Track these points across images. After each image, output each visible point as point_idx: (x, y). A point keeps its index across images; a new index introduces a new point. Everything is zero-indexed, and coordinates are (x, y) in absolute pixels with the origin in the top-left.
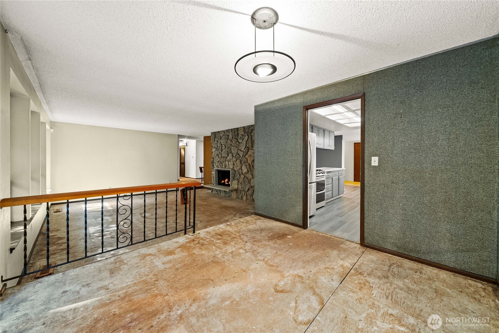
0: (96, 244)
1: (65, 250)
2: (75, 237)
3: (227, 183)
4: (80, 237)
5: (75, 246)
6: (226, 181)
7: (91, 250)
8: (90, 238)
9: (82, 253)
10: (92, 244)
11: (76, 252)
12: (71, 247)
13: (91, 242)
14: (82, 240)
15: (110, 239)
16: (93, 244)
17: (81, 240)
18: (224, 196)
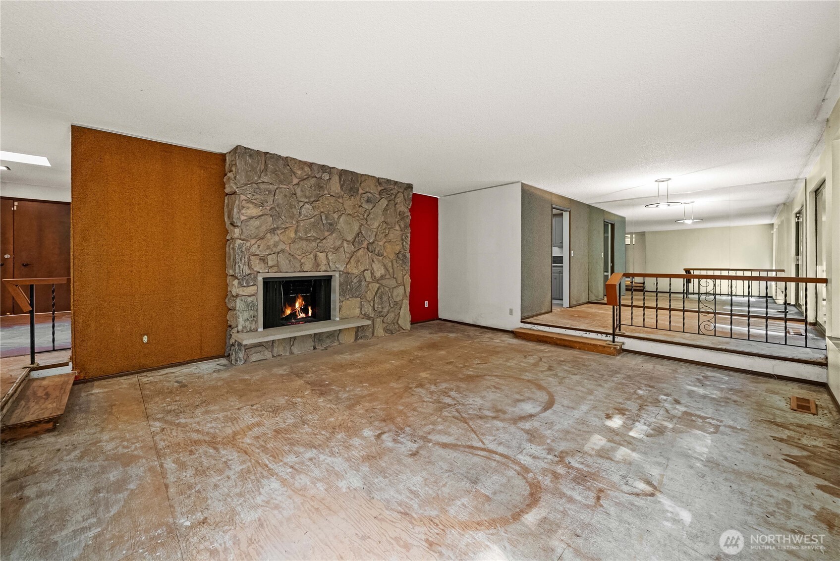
0: (715, 405)
1: (780, 424)
2: (756, 445)
4: (742, 437)
5: (757, 421)
7: (728, 401)
8: (719, 423)
9: (745, 405)
10: (722, 409)
11: (755, 409)
12: (765, 423)
13: (722, 413)
14: (739, 428)
15: (682, 401)
16: (719, 408)
17: (742, 430)
18: (315, 351)
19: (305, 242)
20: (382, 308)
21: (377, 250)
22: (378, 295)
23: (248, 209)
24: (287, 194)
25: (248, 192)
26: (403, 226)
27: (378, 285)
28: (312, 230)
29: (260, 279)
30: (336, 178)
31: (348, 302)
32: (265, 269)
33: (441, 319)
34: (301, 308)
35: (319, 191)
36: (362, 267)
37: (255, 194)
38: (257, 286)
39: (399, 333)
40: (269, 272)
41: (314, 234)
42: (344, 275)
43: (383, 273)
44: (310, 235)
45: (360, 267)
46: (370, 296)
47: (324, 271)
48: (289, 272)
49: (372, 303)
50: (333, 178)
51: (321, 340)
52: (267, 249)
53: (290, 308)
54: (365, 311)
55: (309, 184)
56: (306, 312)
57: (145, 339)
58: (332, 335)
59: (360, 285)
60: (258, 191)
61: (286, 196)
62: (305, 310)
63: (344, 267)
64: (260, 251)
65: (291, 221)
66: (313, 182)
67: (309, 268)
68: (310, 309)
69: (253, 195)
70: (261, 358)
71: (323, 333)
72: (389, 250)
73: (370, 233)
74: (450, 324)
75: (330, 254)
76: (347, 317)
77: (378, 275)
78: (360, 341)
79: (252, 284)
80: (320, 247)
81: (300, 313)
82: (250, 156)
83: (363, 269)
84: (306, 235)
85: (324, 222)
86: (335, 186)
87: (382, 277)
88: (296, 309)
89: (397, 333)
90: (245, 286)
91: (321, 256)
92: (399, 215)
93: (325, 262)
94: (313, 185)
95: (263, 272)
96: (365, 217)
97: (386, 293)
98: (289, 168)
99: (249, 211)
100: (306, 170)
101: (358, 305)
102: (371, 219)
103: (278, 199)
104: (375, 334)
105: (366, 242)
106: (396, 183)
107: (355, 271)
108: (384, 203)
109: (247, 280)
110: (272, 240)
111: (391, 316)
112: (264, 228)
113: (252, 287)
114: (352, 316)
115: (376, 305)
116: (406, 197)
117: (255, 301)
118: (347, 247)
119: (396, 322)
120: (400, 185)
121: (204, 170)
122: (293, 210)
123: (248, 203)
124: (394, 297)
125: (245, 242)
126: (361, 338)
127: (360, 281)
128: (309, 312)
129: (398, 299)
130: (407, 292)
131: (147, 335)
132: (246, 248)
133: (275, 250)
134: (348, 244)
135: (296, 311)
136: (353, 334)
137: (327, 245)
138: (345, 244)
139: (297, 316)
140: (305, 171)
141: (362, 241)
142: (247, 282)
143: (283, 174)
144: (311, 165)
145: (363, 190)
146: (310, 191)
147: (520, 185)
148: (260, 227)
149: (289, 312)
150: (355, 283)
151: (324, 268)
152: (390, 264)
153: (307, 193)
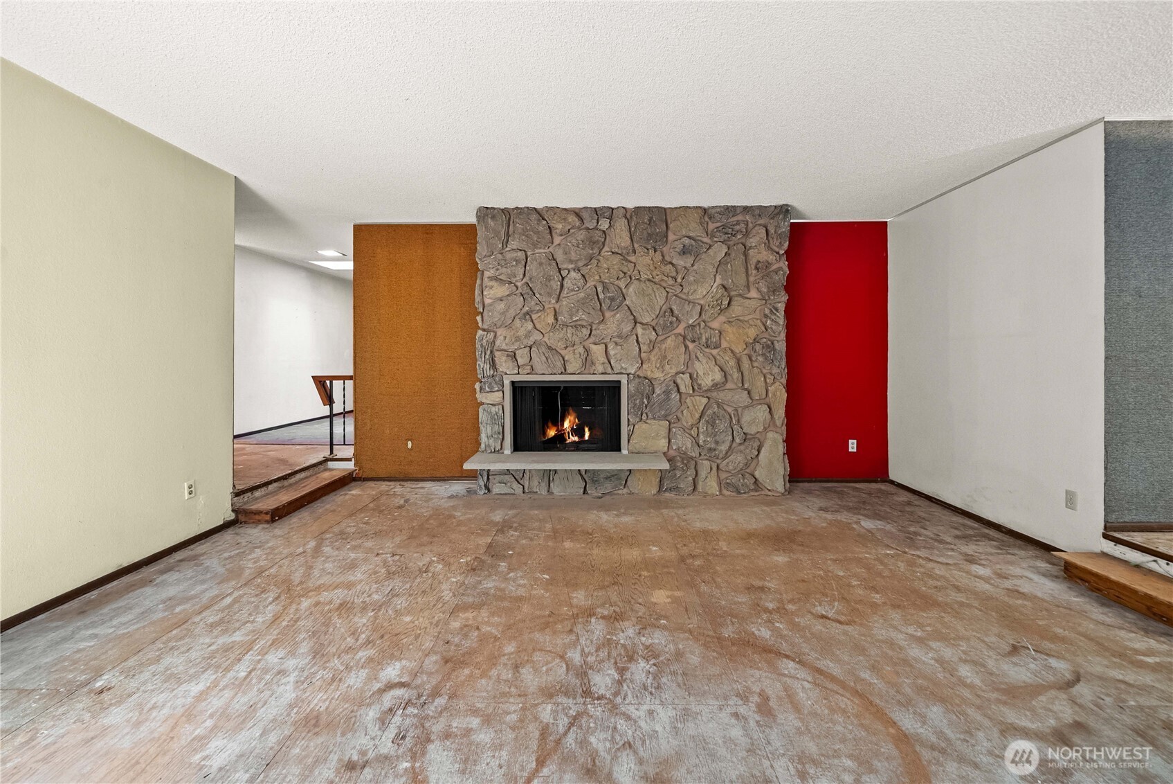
3: (576, 439)
6: (567, 424)
18: (586, 496)
19: (570, 330)
20: (717, 443)
21: (704, 338)
22: (706, 418)
23: (491, 288)
24: (544, 261)
25: (491, 266)
26: (765, 290)
27: (705, 401)
28: (580, 311)
29: (507, 383)
30: (621, 224)
31: (644, 426)
32: (513, 369)
33: (892, 482)
34: (572, 429)
35: (592, 249)
36: (671, 368)
37: (499, 267)
38: (503, 392)
39: (756, 494)
40: (519, 374)
41: (583, 316)
42: (637, 380)
43: (718, 380)
44: (577, 318)
45: (667, 367)
46: (688, 418)
47: (602, 374)
48: (545, 374)
49: (694, 432)
50: (617, 225)
51: (596, 481)
52: (516, 341)
53: (555, 429)
54: (678, 444)
55: (574, 241)
56: (581, 435)
57: (410, 444)
58: (613, 476)
59: (668, 398)
60: (503, 263)
61: (541, 264)
62: (578, 431)
63: (635, 367)
64: (506, 344)
65: (549, 299)
66: (582, 237)
67: (576, 369)
68: (586, 430)
69: (497, 270)
70: (507, 492)
71: (599, 470)
72: (732, 336)
73: (687, 308)
74: (904, 497)
75: (611, 346)
76: (641, 450)
77: (706, 382)
78: (667, 494)
79: (497, 389)
80: (594, 336)
81: (571, 436)
82: (493, 217)
83: (674, 371)
84: (571, 318)
85: (601, 296)
86: (620, 236)
87: (716, 386)
88: (564, 430)
89: (752, 493)
90: (488, 392)
91: (598, 350)
92: (757, 268)
93: (603, 359)
94: (581, 242)
95: (510, 374)
96: (679, 280)
97: (724, 417)
98: (544, 222)
99: (492, 292)
100: (570, 220)
101: (664, 432)
102: (690, 284)
103: (531, 270)
104: (700, 487)
105: (683, 325)
106: (746, 209)
107: (658, 374)
108: (720, 251)
109: (491, 384)
110: (522, 329)
111: (737, 459)
112: (512, 313)
113: (496, 393)
114: (653, 449)
115: (701, 436)
116: (773, 231)
117: (501, 412)
118: (643, 334)
119: (746, 470)
120: (757, 212)
121: (464, 247)
122: (552, 282)
123: (491, 280)
124: (744, 425)
125: (486, 333)
126: (670, 490)
127: (667, 393)
128: (584, 435)
129: (752, 430)
130: (776, 417)
131: (411, 440)
132: (487, 341)
133: (525, 342)
134: (643, 329)
135: (565, 433)
136: (655, 481)
137: (605, 332)
138: (639, 330)
139: (566, 440)
140: (569, 223)
141: (671, 323)
142: (491, 387)
143: (537, 233)
144: (577, 213)
145: (674, 234)
146: (577, 252)
147: (1101, 126)
148: (507, 311)
149: (553, 434)
150: (659, 395)
151: (600, 369)
152: (732, 363)
153: (573, 256)
